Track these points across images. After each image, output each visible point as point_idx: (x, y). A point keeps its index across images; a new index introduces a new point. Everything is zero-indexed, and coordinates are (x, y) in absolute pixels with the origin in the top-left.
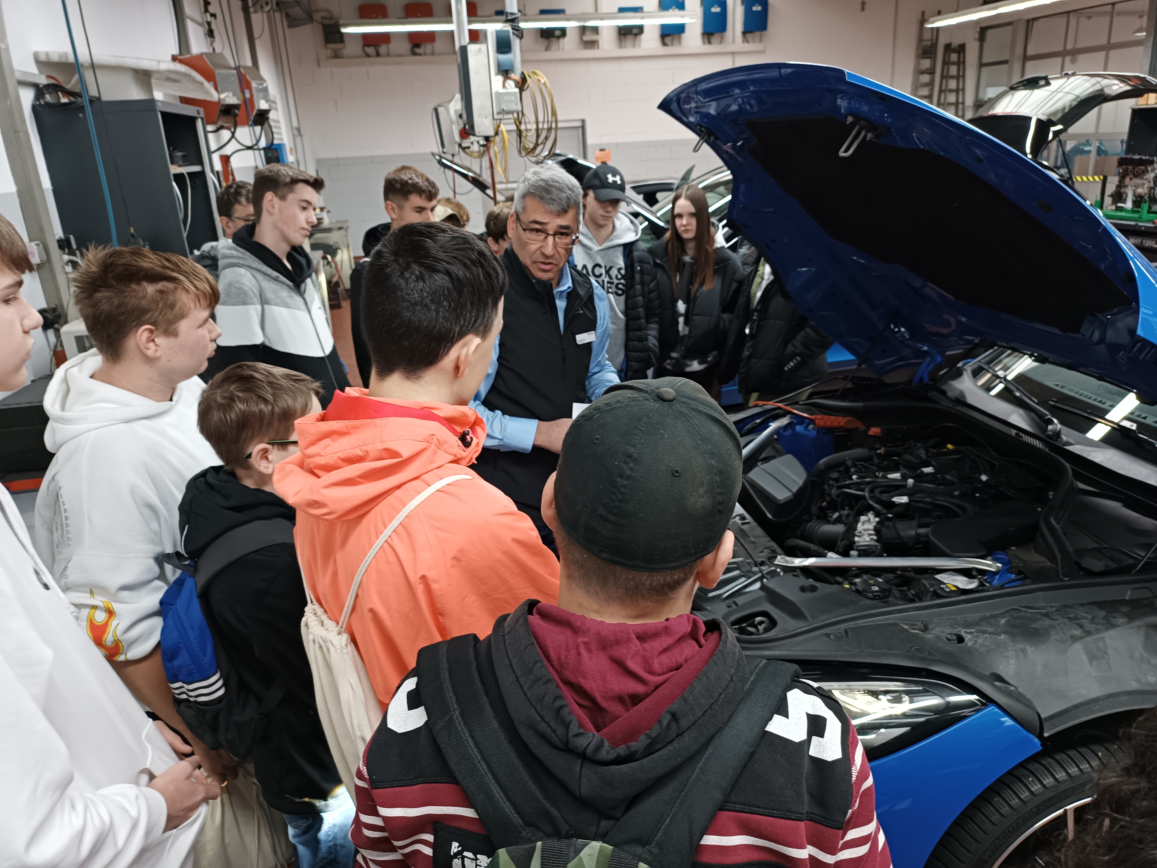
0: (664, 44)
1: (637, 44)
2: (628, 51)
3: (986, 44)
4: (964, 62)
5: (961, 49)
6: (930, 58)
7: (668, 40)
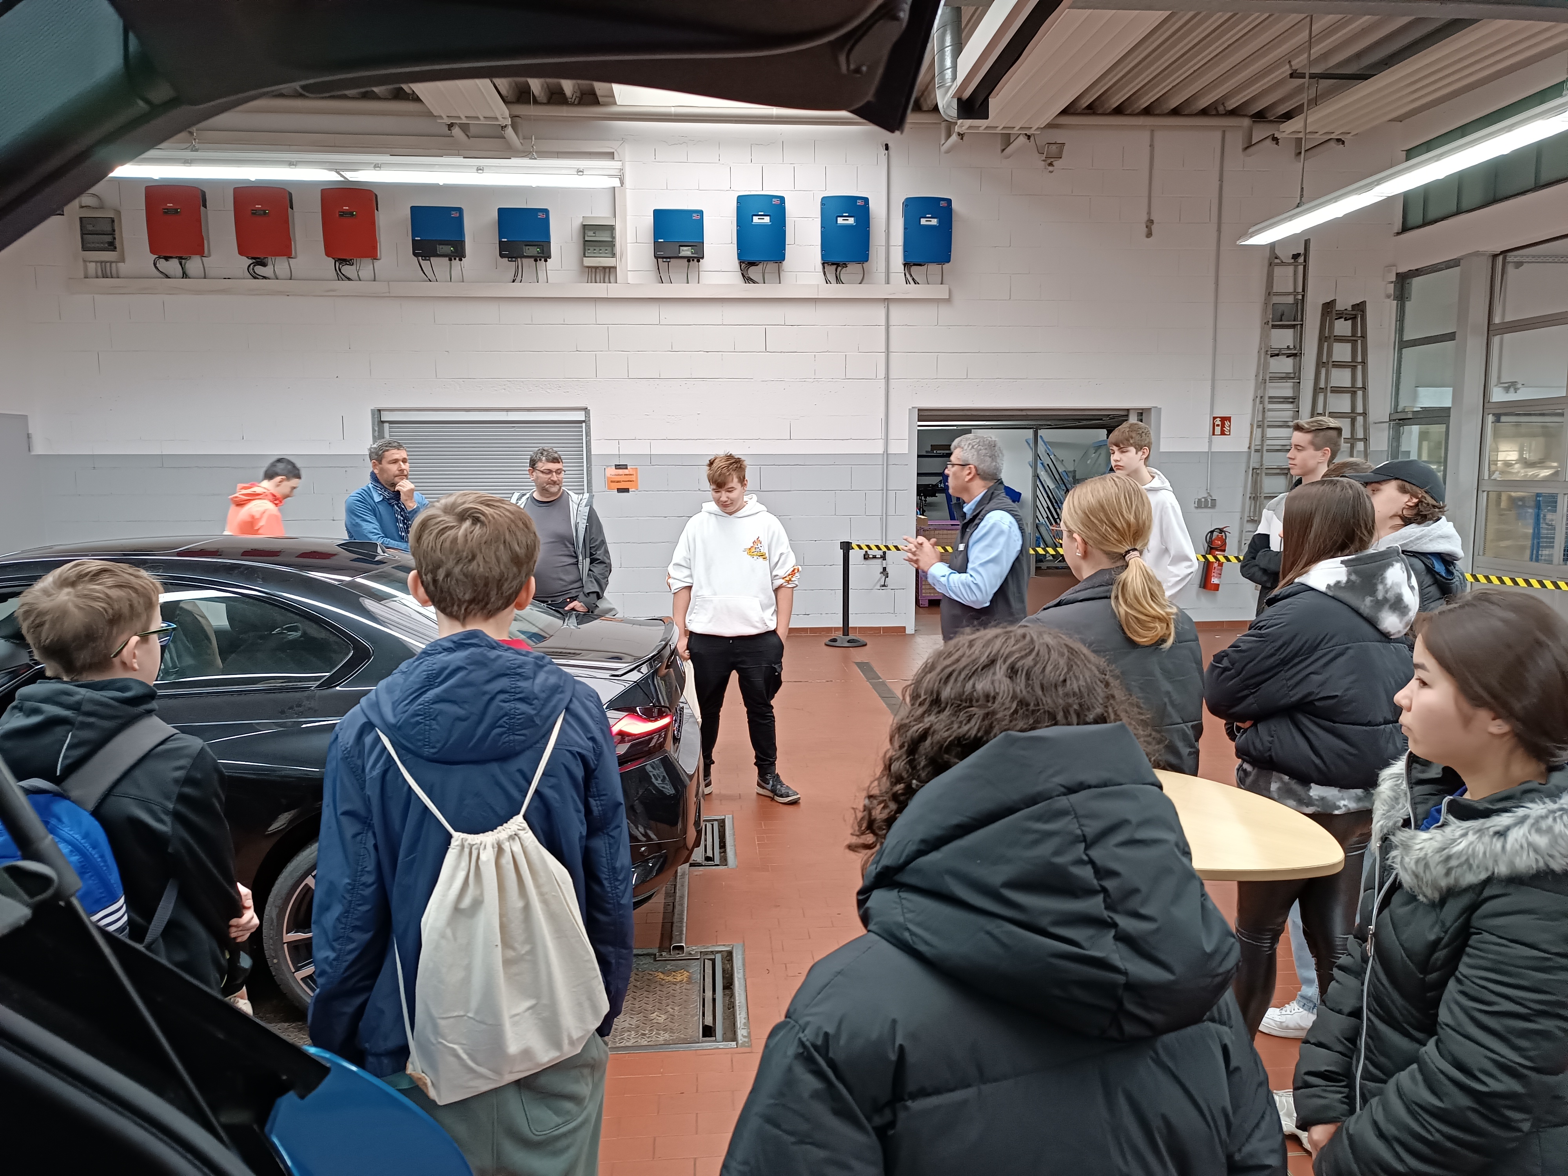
0: (748, 279)
1: (693, 276)
2: (677, 289)
3: (1408, 305)
4: (1364, 337)
5: (1357, 313)
6: (1293, 327)
7: (753, 272)
